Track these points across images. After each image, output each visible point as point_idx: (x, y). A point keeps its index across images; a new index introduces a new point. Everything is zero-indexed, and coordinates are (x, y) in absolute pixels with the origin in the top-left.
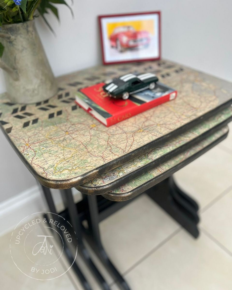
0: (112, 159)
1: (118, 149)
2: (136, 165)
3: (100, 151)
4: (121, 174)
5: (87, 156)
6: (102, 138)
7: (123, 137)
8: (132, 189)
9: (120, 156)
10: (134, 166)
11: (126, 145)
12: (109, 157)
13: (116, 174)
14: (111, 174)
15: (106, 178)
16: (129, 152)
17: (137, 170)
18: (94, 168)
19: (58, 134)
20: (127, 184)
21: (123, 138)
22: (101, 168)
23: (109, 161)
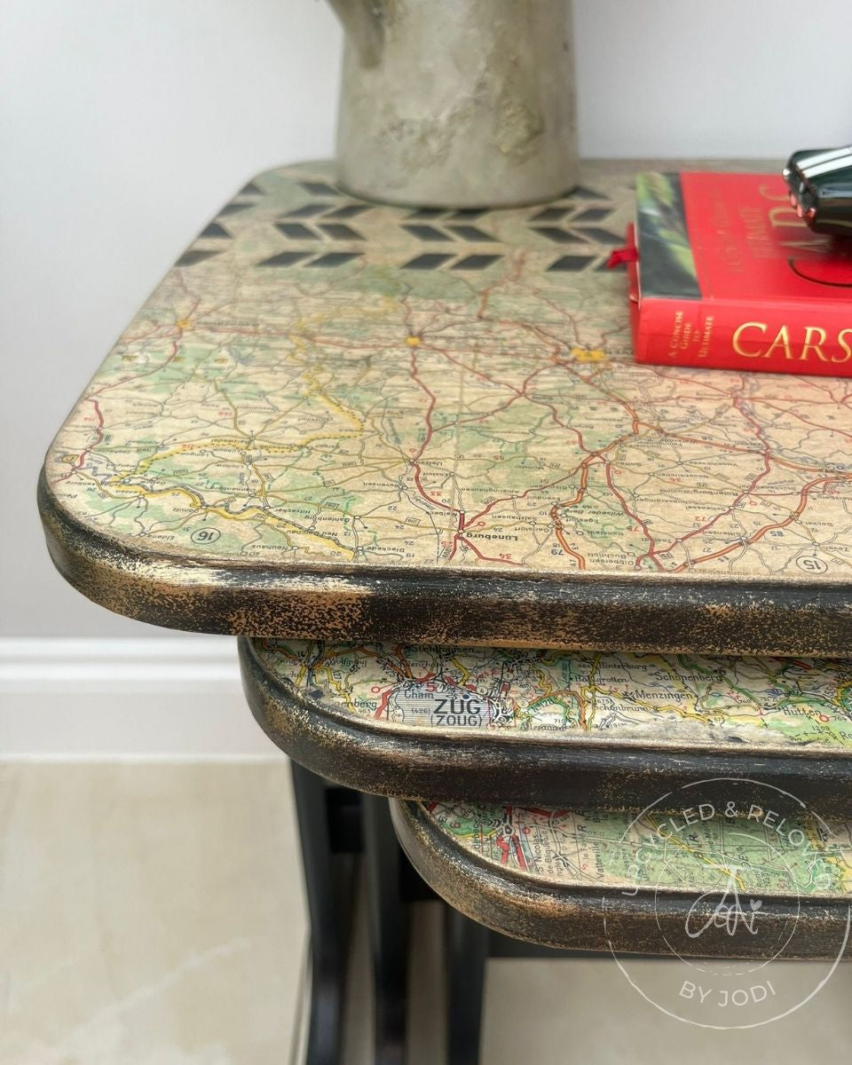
0: (516, 559)
1: (625, 521)
2: (717, 711)
3: (486, 487)
4: (549, 720)
5: (384, 481)
6: (580, 426)
7: (727, 470)
8: (586, 883)
9: (593, 570)
10: (691, 710)
11: (703, 524)
12: (511, 543)
13: (519, 696)
14: (480, 678)
15: (423, 689)
16: (684, 575)
17: (702, 753)
18: (347, 559)
19: (367, 331)
20: (580, 820)
21: (719, 476)
22: (391, 589)
23: (483, 567)
